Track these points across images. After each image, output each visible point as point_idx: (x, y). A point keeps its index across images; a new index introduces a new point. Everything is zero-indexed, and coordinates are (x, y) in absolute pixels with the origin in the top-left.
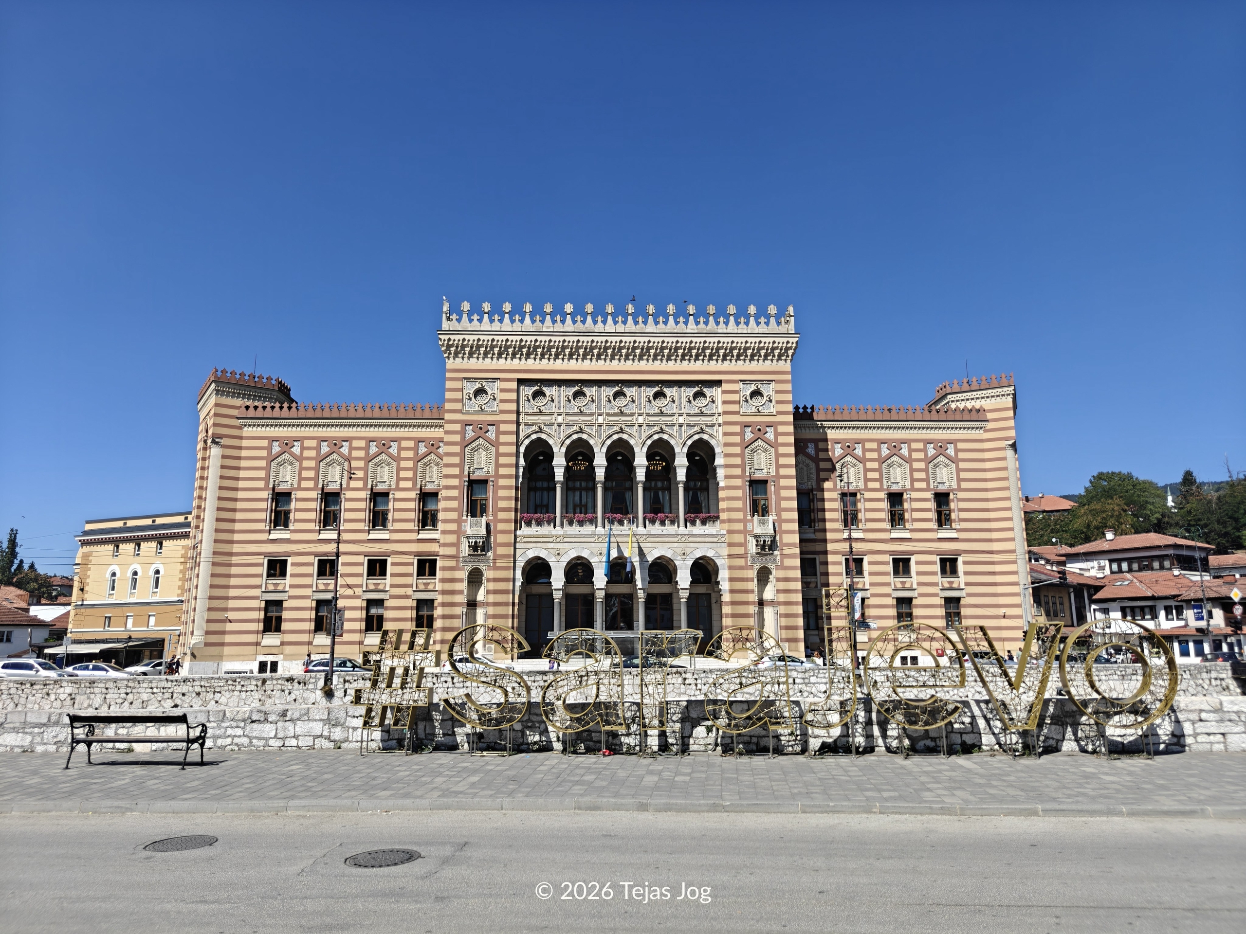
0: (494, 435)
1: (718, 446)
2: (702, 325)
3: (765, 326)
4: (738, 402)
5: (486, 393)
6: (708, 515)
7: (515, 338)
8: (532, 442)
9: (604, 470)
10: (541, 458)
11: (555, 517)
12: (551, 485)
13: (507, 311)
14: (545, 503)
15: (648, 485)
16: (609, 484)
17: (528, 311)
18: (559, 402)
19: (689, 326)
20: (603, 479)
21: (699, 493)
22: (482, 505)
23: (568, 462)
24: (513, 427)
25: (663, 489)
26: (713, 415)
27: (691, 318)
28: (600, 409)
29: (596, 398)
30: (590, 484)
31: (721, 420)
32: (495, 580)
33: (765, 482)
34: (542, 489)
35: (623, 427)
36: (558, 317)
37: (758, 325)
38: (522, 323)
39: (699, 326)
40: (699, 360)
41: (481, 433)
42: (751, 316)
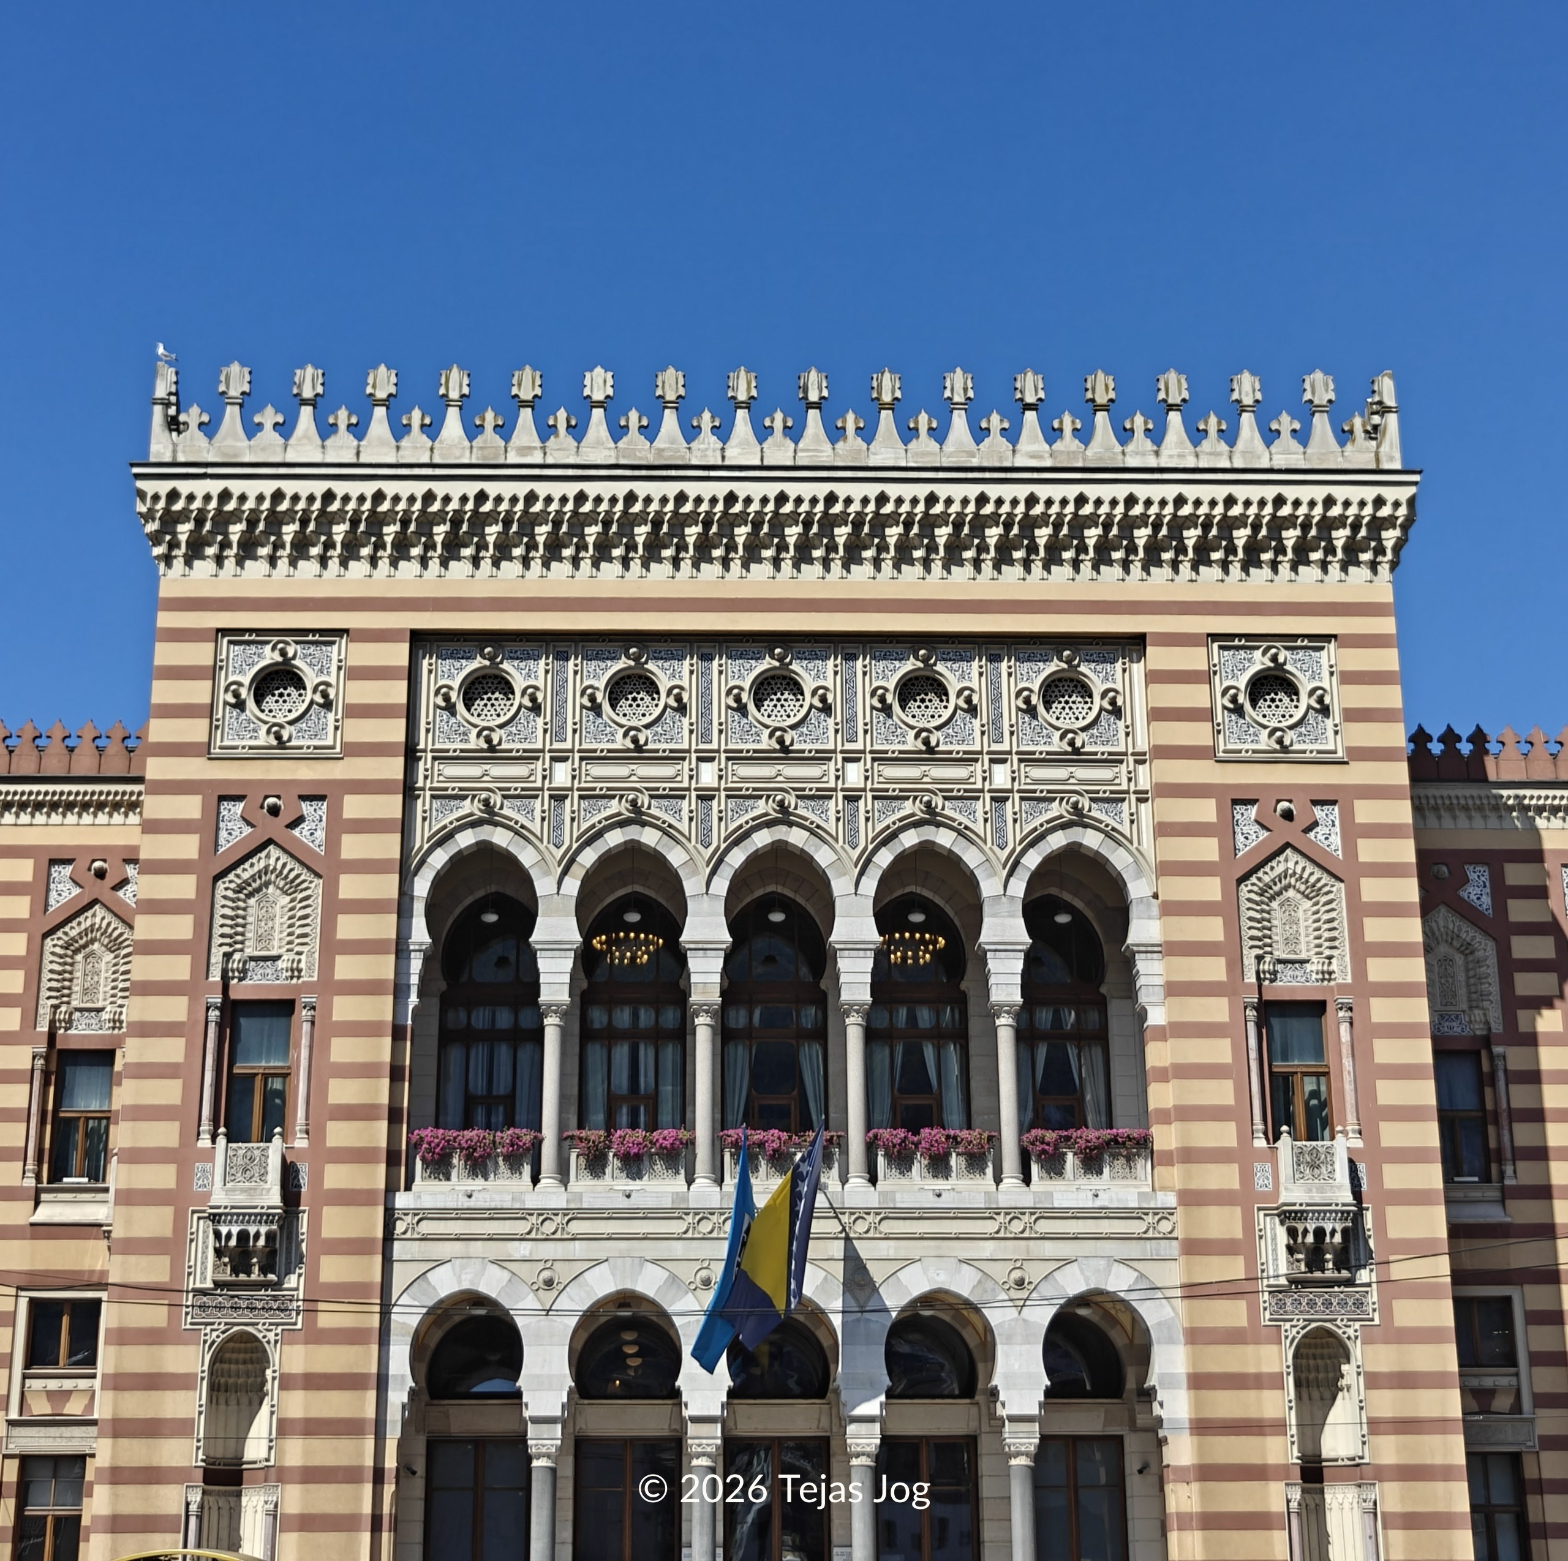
0: (320, 835)
1: (1139, 873)
2: (1068, 444)
3: (1294, 445)
4: (1207, 715)
5: (299, 684)
6: (1107, 1134)
7: (405, 489)
8: (458, 861)
9: (718, 964)
10: (491, 918)
11: (537, 1144)
12: (526, 1020)
13: (381, 394)
14: (502, 1087)
15: (882, 1021)
16: (739, 1019)
17: (454, 395)
18: (559, 711)
19: (1024, 445)
20: (715, 998)
21: (1072, 1052)
22: (269, 1096)
23: (588, 936)
24: (391, 806)
25: (939, 1036)
26: (1114, 760)
27: (1030, 416)
28: (706, 737)
29: (690, 697)
30: (670, 1018)
31: (1144, 778)
32: (313, 1382)
33: (1317, 1008)
34: (492, 1036)
35: (791, 800)
36: (562, 414)
37: (1268, 443)
38: (433, 437)
39: (1058, 446)
40: (1060, 562)
41: (275, 827)
42: (1243, 409)
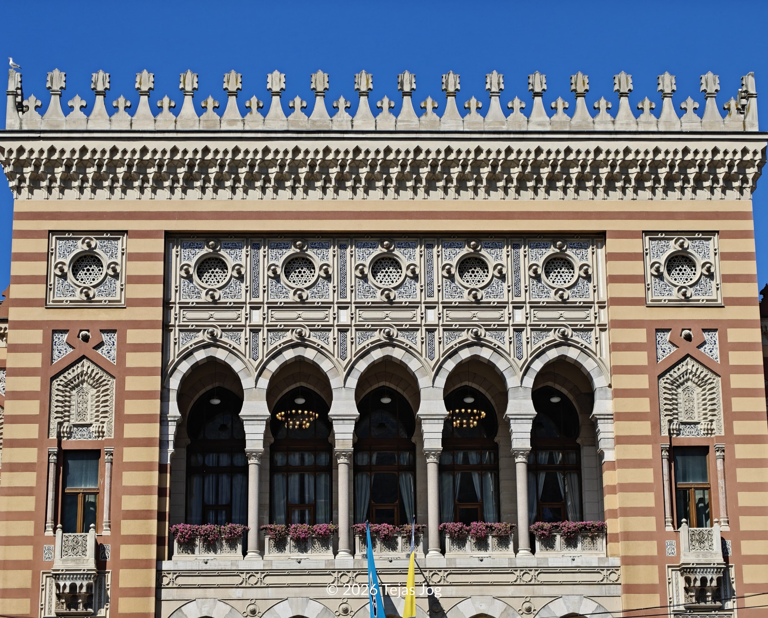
0: (114, 353)
1: (601, 373)
2: (560, 116)
3: (695, 117)
4: (642, 279)
5: (99, 264)
6: (579, 524)
7: (160, 146)
8: (196, 368)
9: (351, 428)
10: (216, 402)
11: (246, 532)
12: (238, 461)
13: (144, 88)
14: (224, 500)
15: (448, 460)
16: (363, 459)
17: (189, 88)
18: (255, 278)
19: (534, 117)
20: (349, 447)
21: (560, 477)
22: (87, 505)
23: (274, 410)
24: (156, 336)
25: (482, 469)
26: (587, 306)
27: (538, 100)
28: (343, 294)
29: (334, 272)
30: (323, 459)
31: (604, 317)
33: (704, 450)
34: (218, 471)
35: (394, 332)
36: (254, 100)
37: (680, 116)
38: (176, 114)
39: (554, 118)
40: (555, 188)
41: (87, 349)
42: (665, 95)
